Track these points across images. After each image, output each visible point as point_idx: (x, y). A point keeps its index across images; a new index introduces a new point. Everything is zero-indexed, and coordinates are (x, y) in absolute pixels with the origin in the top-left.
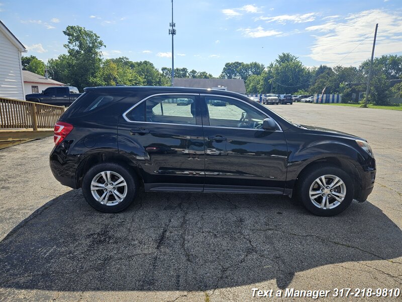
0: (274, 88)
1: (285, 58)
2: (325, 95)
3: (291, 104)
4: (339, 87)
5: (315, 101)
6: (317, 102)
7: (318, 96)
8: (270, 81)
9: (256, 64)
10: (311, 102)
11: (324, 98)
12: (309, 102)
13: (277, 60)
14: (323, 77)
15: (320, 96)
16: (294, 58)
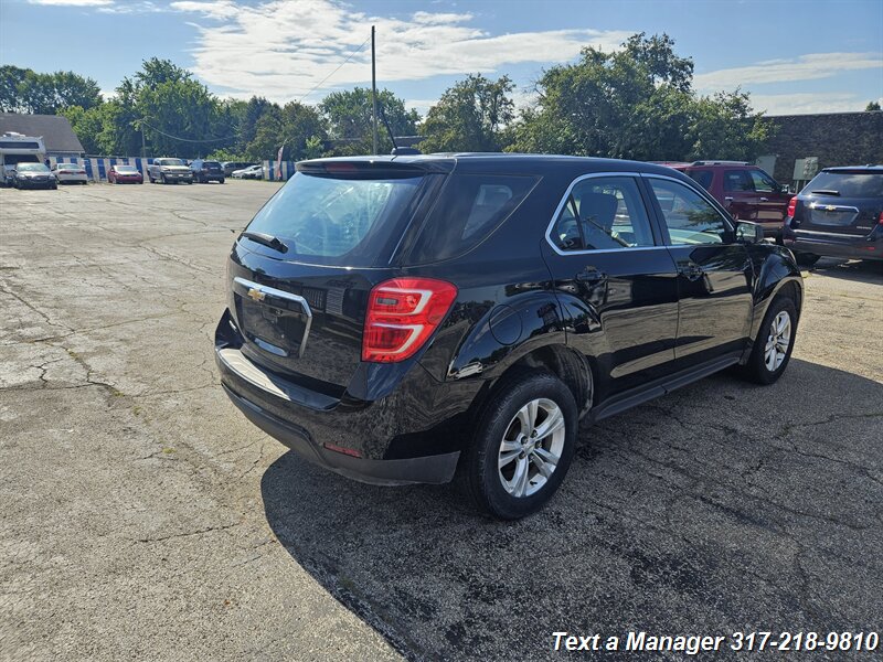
0: (149, 143)
1: (160, 72)
2: (284, 164)
3: (222, 182)
4: (305, 146)
5: (267, 176)
6: (272, 179)
7: (271, 164)
8: (137, 124)
9: (71, 77)
10: (260, 178)
11: (285, 170)
12: (252, 177)
13: (141, 75)
14: (267, 124)
15: (276, 165)
16: (184, 75)
